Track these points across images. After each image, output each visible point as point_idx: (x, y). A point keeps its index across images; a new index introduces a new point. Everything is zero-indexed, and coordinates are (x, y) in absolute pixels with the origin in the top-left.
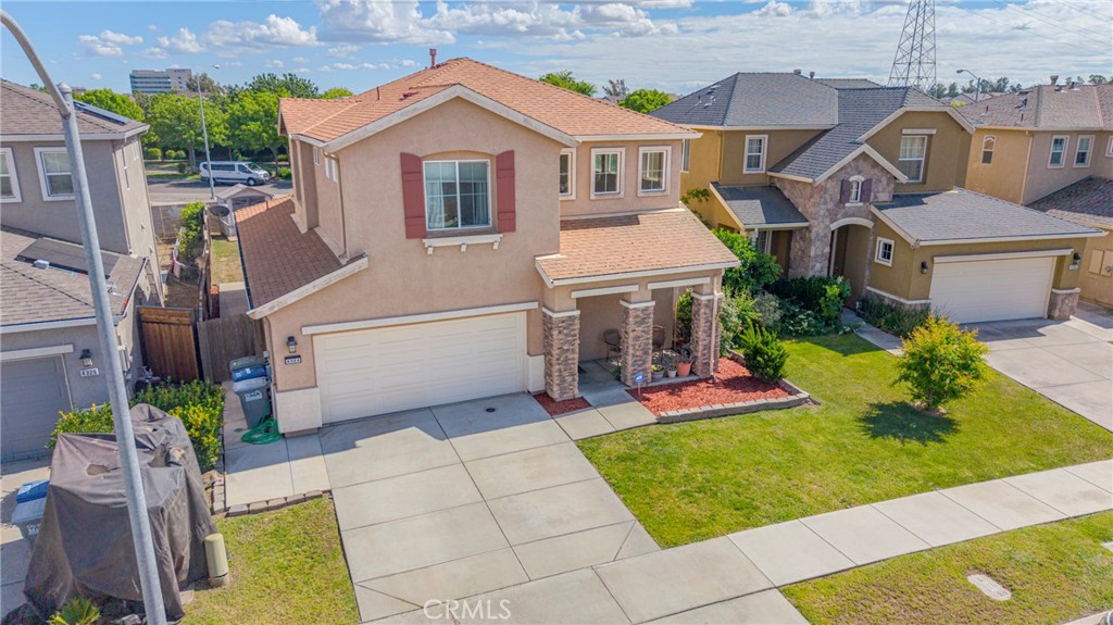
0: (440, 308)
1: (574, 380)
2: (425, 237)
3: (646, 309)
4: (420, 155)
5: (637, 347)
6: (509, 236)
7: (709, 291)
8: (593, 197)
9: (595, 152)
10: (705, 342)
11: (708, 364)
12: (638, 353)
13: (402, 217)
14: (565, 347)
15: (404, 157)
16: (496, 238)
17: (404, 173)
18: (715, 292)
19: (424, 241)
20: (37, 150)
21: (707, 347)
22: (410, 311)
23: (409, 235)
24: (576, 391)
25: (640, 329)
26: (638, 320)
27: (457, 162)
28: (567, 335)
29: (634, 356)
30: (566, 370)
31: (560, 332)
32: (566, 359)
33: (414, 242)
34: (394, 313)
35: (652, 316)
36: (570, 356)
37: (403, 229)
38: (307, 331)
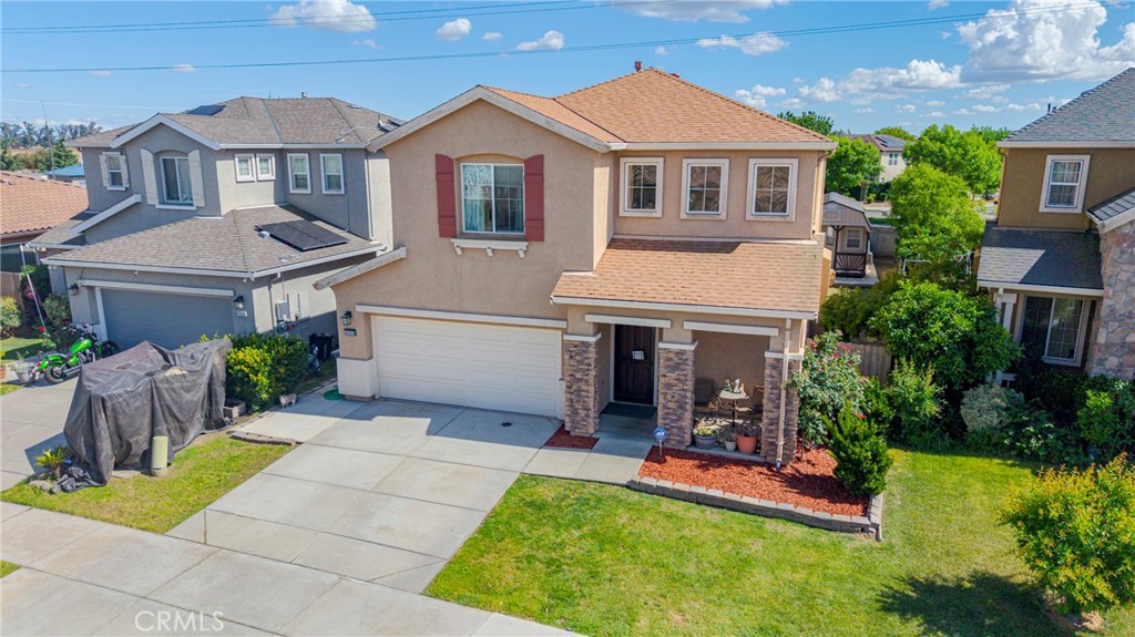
0: (468, 310)
1: (587, 416)
2: (455, 237)
3: (682, 353)
4: (453, 157)
5: (669, 397)
6: (536, 246)
7: (778, 347)
8: (683, 216)
9: (688, 164)
10: (771, 415)
11: (774, 445)
12: (670, 405)
13: (436, 215)
14: (578, 376)
15: (439, 158)
16: (524, 245)
17: (438, 173)
18: (787, 350)
19: (453, 240)
20: (322, 155)
21: (774, 422)
22: (442, 308)
23: (442, 234)
24: (591, 430)
25: (674, 375)
26: (669, 363)
27: (492, 165)
28: (579, 362)
29: (665, 407)
30: (578, 401)
31: (571, 357)
32: (579, 390)
33: (446, 240)
34: (428, 307)
35: (690, 362)
36: (584, 387)
37: (436, 227)
38: (360, 309)
